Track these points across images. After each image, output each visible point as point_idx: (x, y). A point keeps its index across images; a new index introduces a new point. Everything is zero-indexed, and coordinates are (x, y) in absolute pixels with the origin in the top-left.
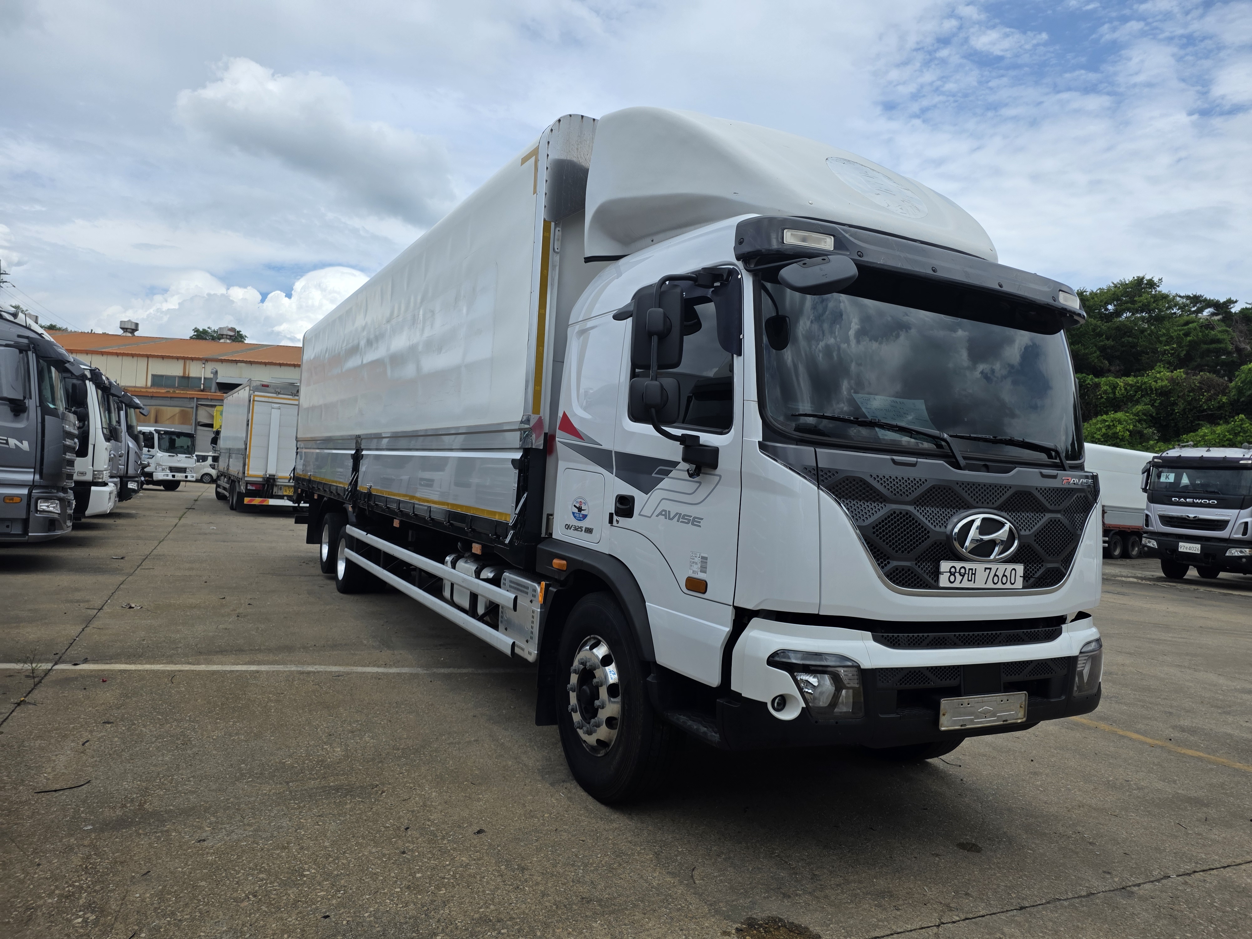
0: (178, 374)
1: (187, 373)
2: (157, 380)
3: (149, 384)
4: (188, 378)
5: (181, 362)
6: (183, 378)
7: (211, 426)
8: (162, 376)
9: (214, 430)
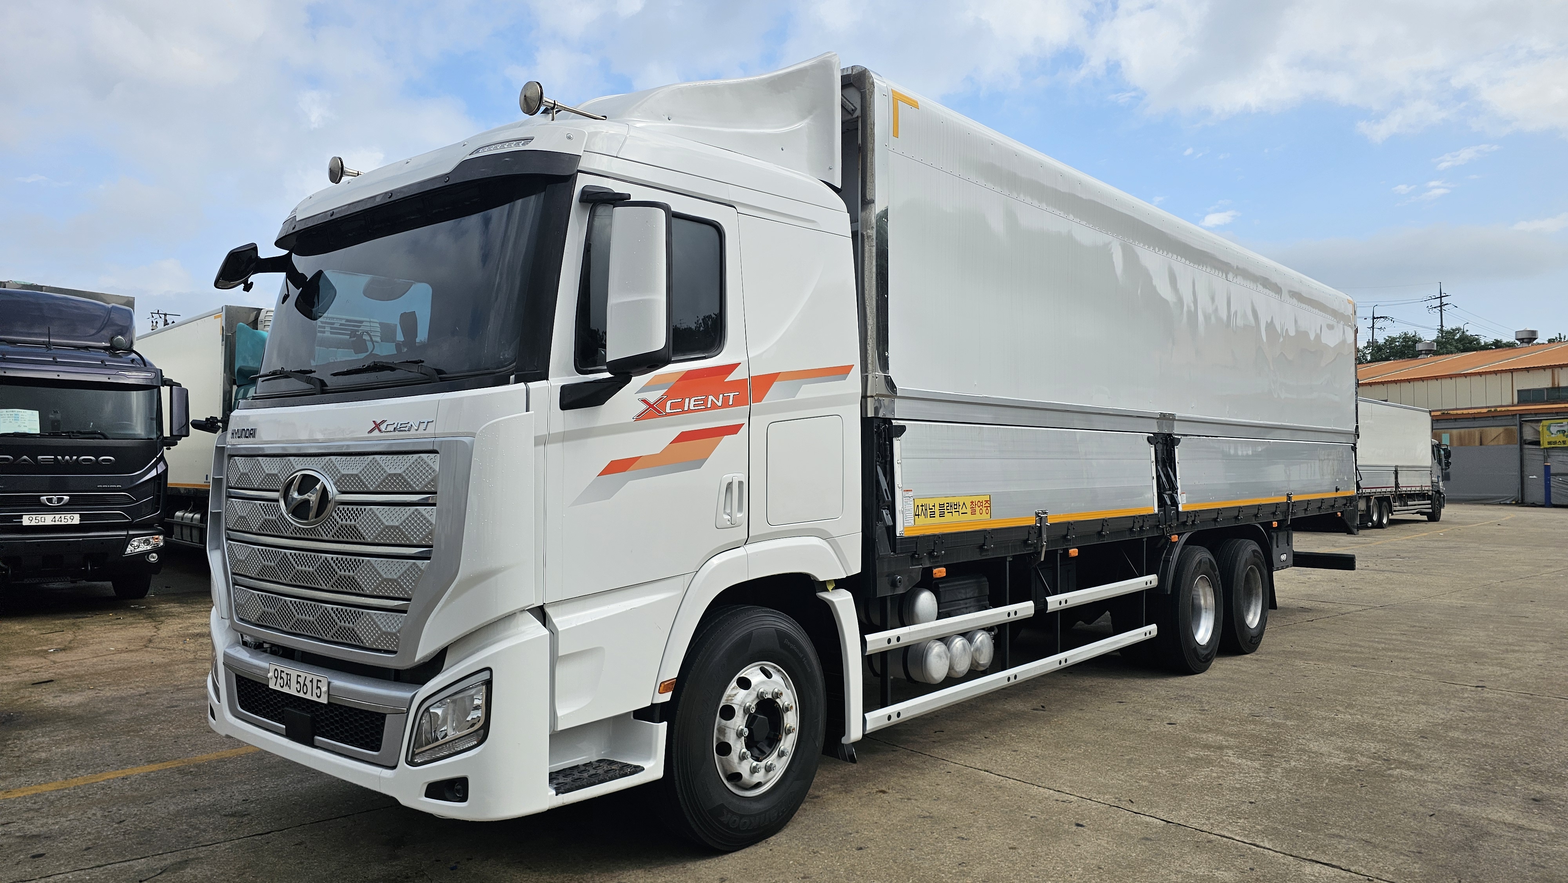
0: (1547, 387)
1: (1556, 383)
2: (1525, 396)
3: (1516, 401)
4: (1559, 388)
5: (1549, 372)
6: (1553, 388)
7: (1537, 443)
8: (1529, 390)
9: (1542, 447)
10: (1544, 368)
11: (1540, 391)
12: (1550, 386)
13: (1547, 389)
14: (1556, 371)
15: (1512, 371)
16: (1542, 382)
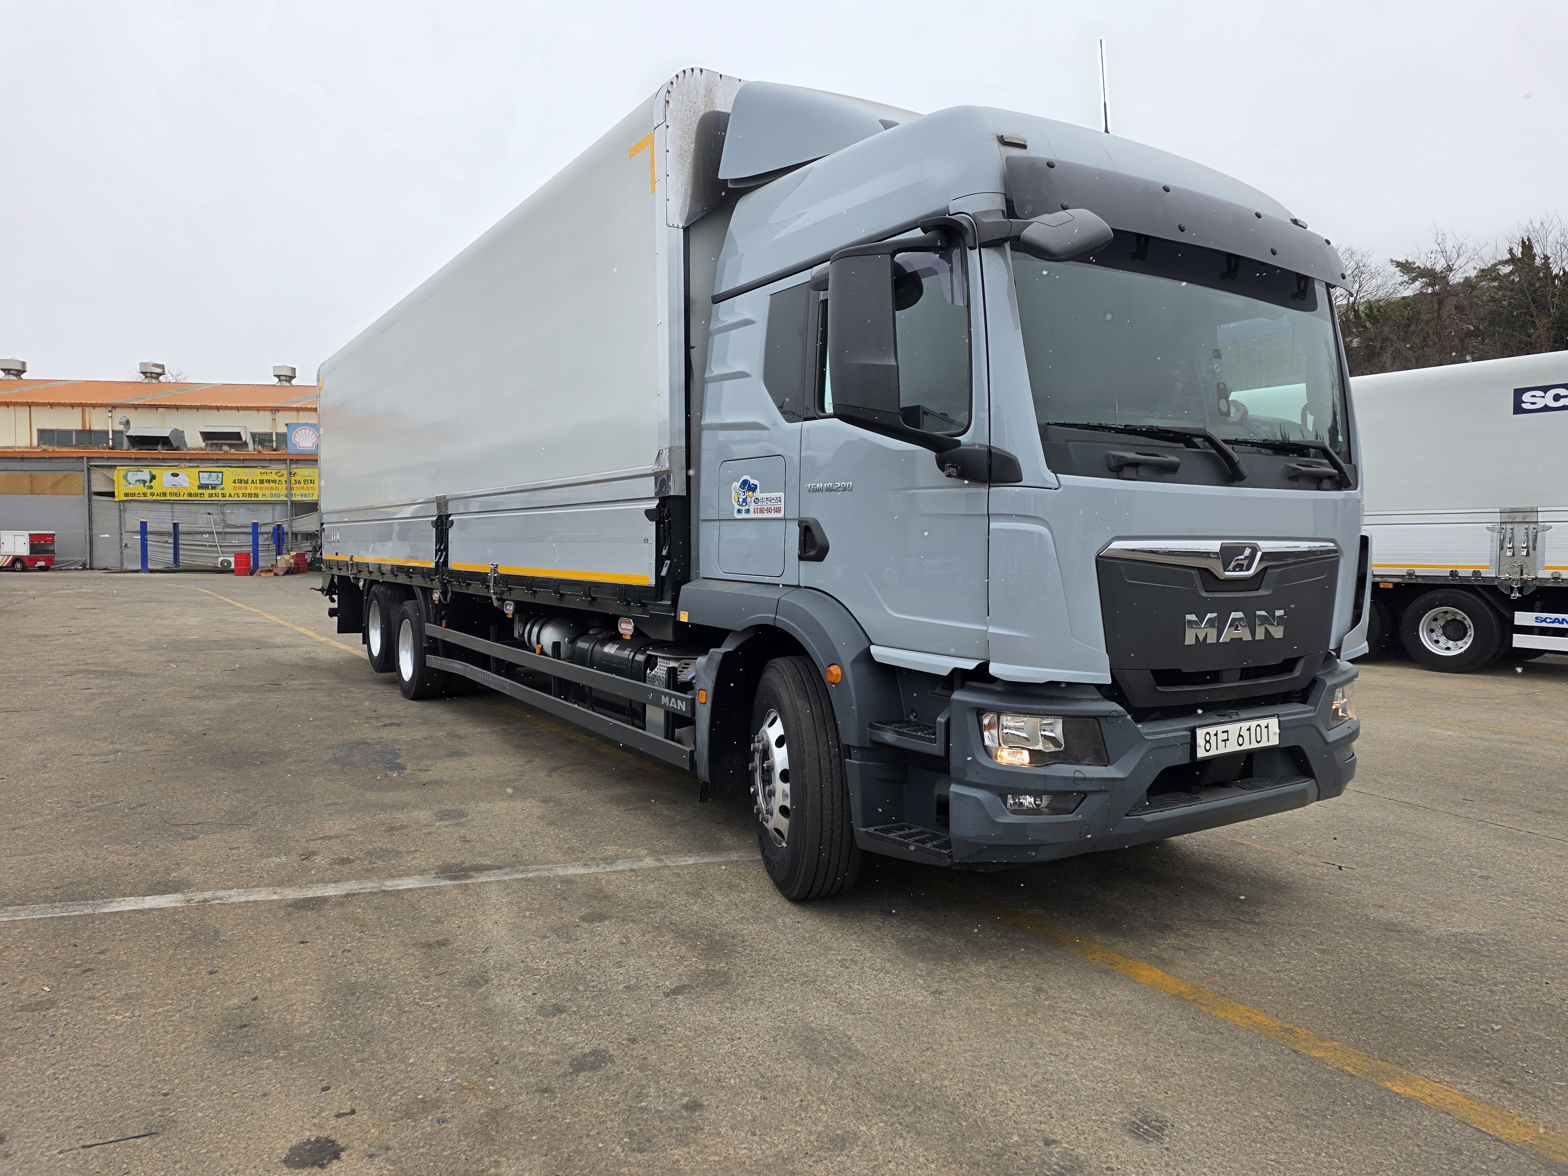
0: (75, 428)
1: (87, 425)
2: (47, 436)
3: (35, 442)
4: (90, 431)
5: (78, 410)
6: (82, 431)
7: (112, 494)
8: (53, 431)
9: (116, 499)
10: (72, 406)
11: (69, 432)
12: (80, 428)
13: (76, 431)
14: (87, 410)
15: (30, 405)
16: (70, 421)
